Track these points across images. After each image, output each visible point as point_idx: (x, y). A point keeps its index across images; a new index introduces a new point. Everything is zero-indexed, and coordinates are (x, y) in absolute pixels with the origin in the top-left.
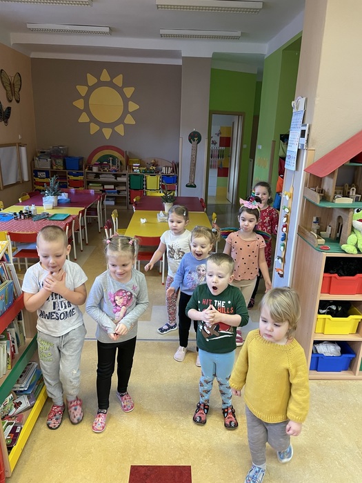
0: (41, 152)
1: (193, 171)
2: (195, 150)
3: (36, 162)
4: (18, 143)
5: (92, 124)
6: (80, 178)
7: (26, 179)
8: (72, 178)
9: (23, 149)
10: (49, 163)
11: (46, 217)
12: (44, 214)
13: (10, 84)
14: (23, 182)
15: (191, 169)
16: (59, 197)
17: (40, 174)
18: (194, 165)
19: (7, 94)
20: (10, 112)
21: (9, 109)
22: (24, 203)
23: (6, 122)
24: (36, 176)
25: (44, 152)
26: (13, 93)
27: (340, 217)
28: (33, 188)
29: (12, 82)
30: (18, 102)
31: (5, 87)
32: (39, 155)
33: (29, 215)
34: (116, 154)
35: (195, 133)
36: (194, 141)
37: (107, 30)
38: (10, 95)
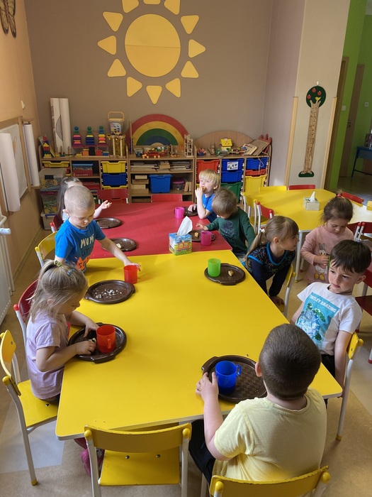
1: (311, 151)
4: (21, 118)
5: (130, 80)
9: (29, 128)
15: (308, 148)
19: (1, 15)
30: (14, 35)
35: (317, 88)
38: (4, 19)
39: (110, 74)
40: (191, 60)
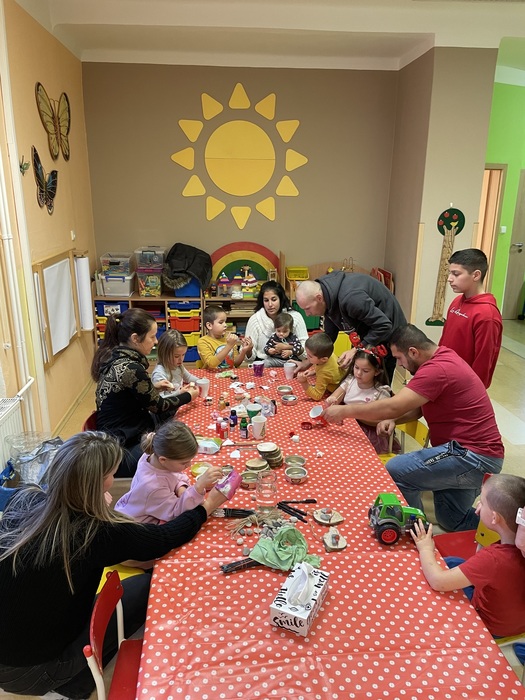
0: (111, 264)
1: (443, 292)
2: (450, 248)
3: (98, 284)
4: (72, 251)
5: (210, 200)
6: (193, 313)
7: (89, 325)
9: (84, 263)
13: (53, 118)
14: (83, 331)
15: (439, 288)
17: (109, 310)
19: (49, 140)
20: (55, 183)
21: (54, 174)
23: (50, 207)
24: (101, 313)
25: (117, 263)
29: (56, 114)
30: (67, 157)
31: (45, 124)
35: (451, 211)
36: (450, 228)
38: (54, 143)
39: (186, 193)
40: (289, 174)
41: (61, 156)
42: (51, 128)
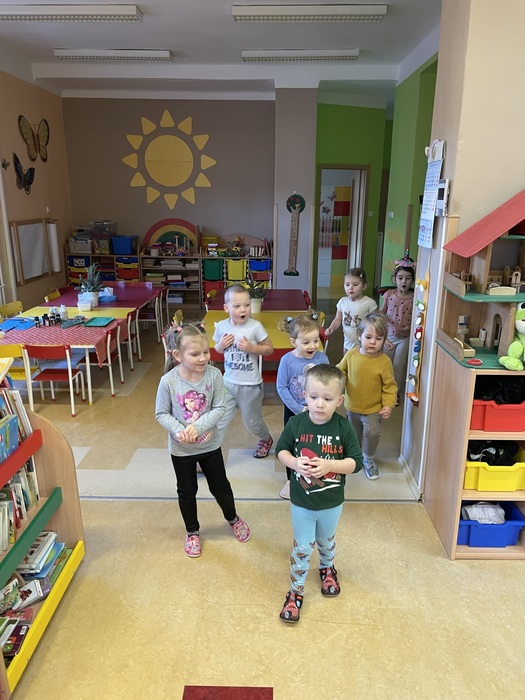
0: (79, 231)
1: (294, 252)
2: (296, 222)
3: (71, 245)
4: (46, 219)
5: (149, 189)
6: (133, 266)
7: (57, 268)
8: (122, 265)
9: (53, 227)
10: (89, 246)
11: (81, 322)
12: (78, 318)
13: (33, 136)
14: (53, 273)
15: (291, 249)
16: (101, 294)
17: (77, 262)
18: (294, 243)
19: (29, 149)
20: (32, 176)
21: (32, 170)
22: (52, 303)
23: (28, 190)
24: (72, 264)
25: (83, 231)
26: (37, 148)
27: (497, 316)
28: (68, 281)
29: (36, 132)
30: (45, 160)
31: (25, 141)
32: (75, 234)
33: (57, 320)
34: (184, 230)
35: (295, 197)
36: (295, 208)
37: (166, 54)
38: (33, 151)
39: (132, 184)
40: (204, 172)
41: (39, 158)
42: (31, 142)
